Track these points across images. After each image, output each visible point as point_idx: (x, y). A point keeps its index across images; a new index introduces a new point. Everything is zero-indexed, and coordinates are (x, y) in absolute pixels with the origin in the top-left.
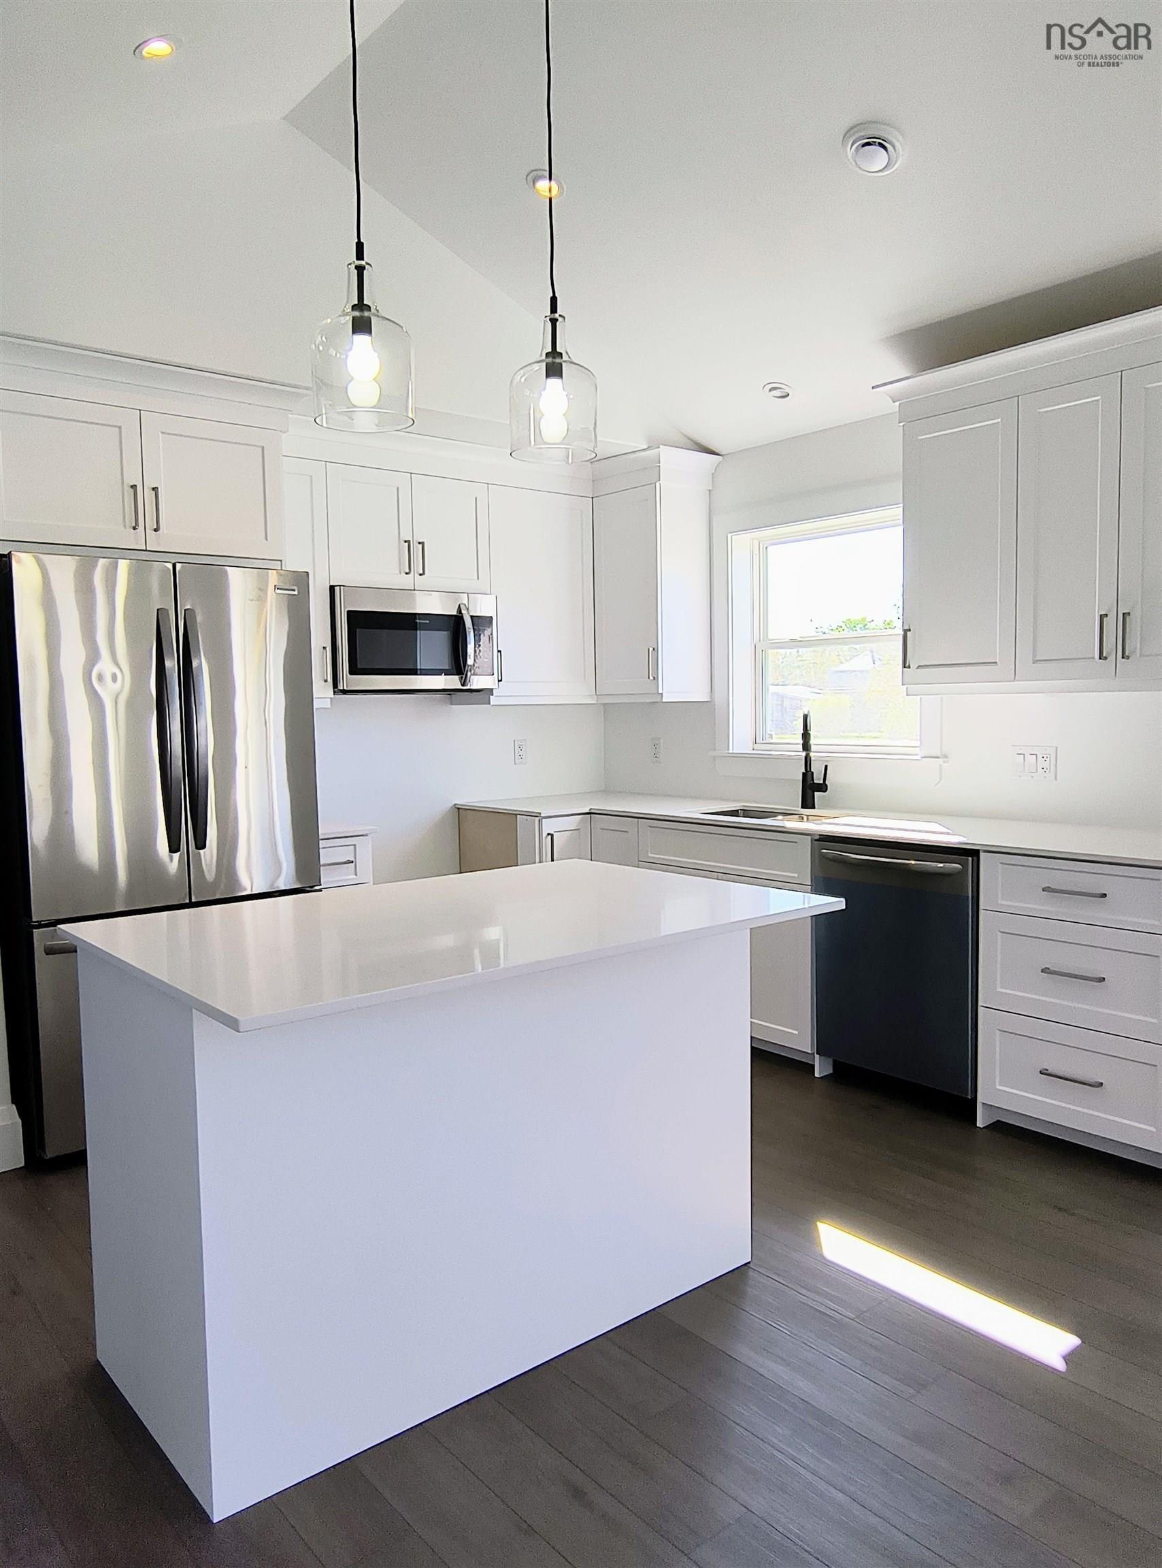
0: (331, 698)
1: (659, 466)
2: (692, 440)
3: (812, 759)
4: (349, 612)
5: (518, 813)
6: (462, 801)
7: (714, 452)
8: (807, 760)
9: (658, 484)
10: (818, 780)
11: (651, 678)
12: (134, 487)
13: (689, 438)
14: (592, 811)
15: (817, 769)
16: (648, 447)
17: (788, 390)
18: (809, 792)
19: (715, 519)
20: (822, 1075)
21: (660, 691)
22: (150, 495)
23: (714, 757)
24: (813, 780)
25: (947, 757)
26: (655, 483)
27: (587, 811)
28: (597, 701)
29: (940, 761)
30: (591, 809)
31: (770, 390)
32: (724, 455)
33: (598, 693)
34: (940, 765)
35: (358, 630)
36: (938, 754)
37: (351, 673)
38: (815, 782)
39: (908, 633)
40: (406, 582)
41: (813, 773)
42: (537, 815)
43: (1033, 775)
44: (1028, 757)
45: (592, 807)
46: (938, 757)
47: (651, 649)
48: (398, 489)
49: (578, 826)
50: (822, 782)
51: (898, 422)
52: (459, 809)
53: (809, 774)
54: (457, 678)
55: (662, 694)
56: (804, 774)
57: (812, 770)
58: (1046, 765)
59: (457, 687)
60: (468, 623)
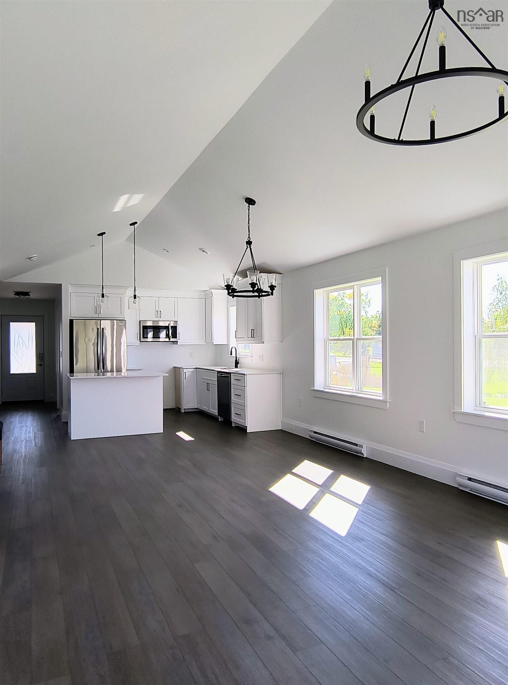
0: (139, 343)
1: (213, 293)
4: (143, 326)
5: (180, 368)
6: (175, 366)
8: (236, 357)
9: (212, 297)
11: (211, 339)
12: (96, 307)
15: (238, 359)
16: (208, 290)
18: (236, 364)
19: (228, 303)
20: (220, 420)
21: (213, 342)
27: (195, 368)
28: (207, 344)
33: (206, 342)
35: (145, 330)
37: (143, 338)
40: (157, 319)
42: (182, 368)
47: (211, 333)
48: (156, 301)
49: (193, 371)
50: (238, 362)
53: (236, 360)
54: (168, 339)
59: (168, 341)
60: (170, 327)
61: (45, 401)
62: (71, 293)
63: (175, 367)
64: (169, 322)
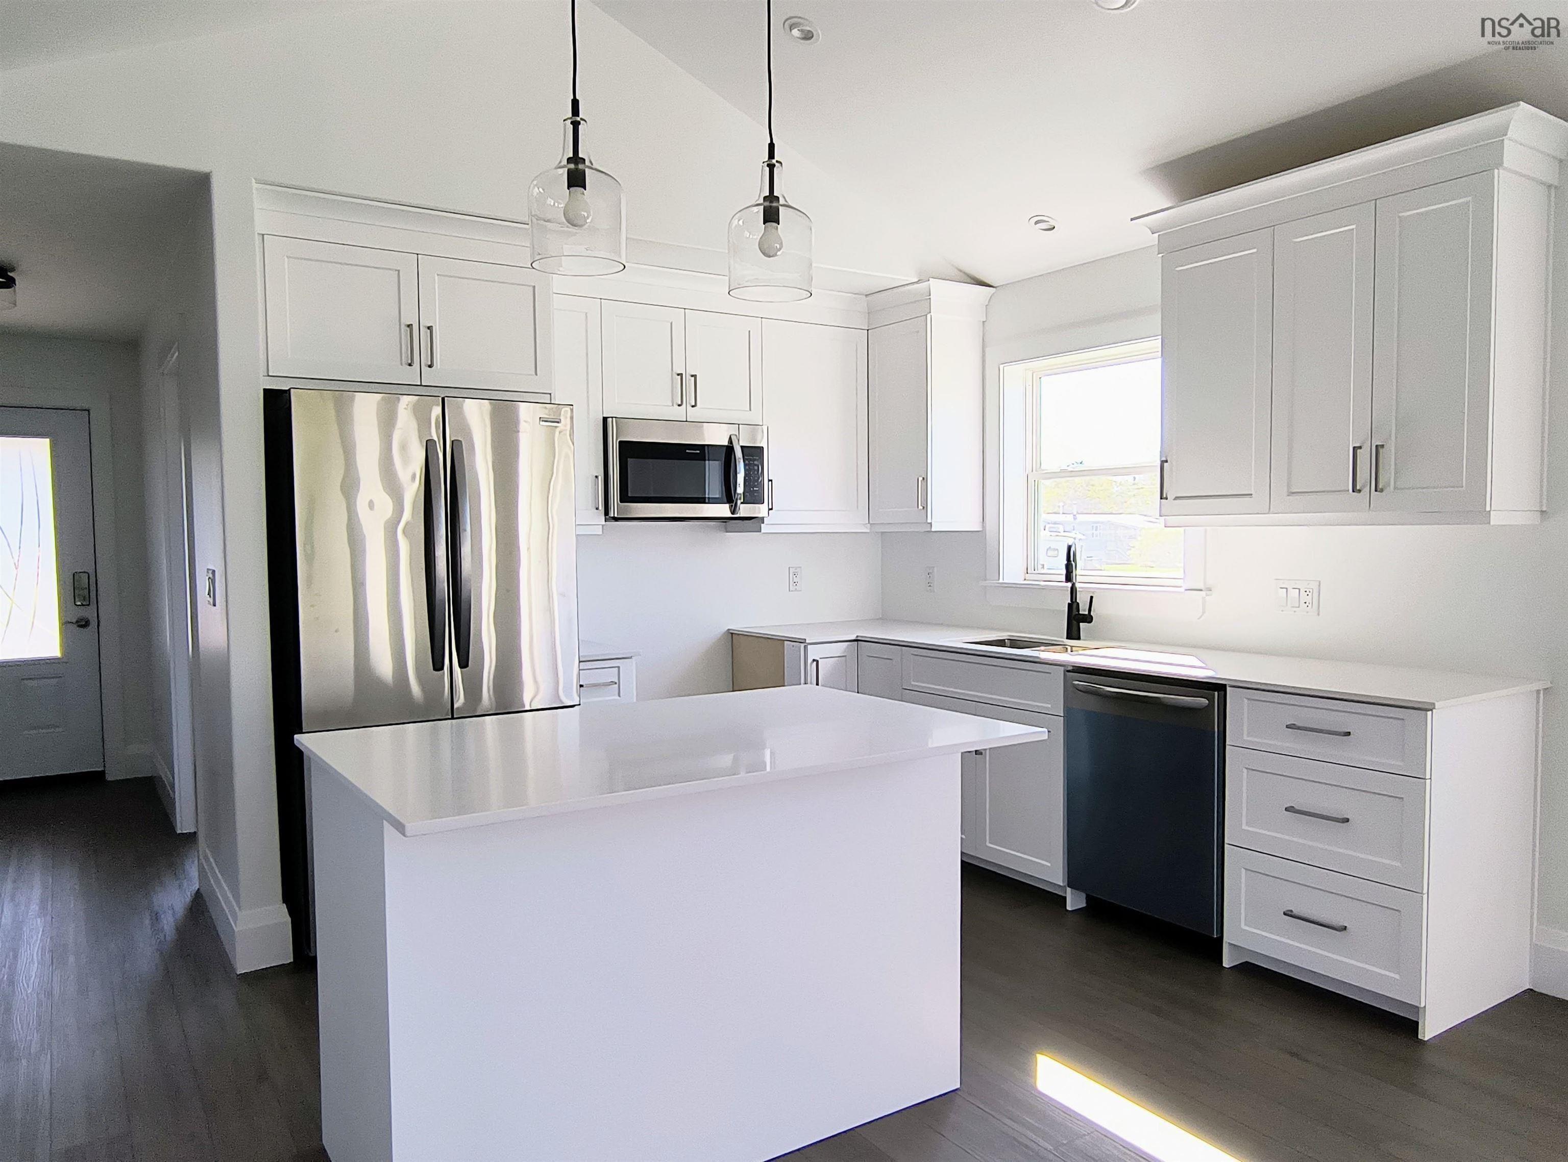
0: (603, 526)
1: (930, 299)
2: (965, 273)
3: (1078, 589)
4: (621, 442)
5: (784, 639)
6: (737, 626)
7: (985, 283)
8: (1073, 591)
9: (929, 316)
10: (1084, 611)
11: (920, 507)
12: (410, 326)
13: (961, 271)
14: (859, 638)
15: (1082, 600)
16: (919, 281)
17: (1052, 223)
18: (1075, 622)
19: (987, 350)
20: (1074, 909)
21: (929, 521)
22: (424, 333)
23: (986, 587)
24: (1078, 610)
25: (1211, 590)
26: (926, 315)
27: (853, 637)
28: (871, 529)
29: (1203, 593)
30: (857, 636)
31: (1036, 223)
32: (998, 286)
33: (871, 522)
34: (1204, 598)
35: (628, 461)
36: (1201, 586)
37: (620, 501)
38: (1080, 613)
39: (1165, 464)
40: (679, 413)
41: (1078, 604)
42: (802, 641)
43: (1295, 609)
44: (1290, 590)
45: (859, 635)
46: (1201, 590)
47: (921, 479)
48: (671, 323)
49: (844, 653)
50: (1087, 613)
51: (1157, 253)
52: (732, 634)
53: (1075, 605)
54: (727, 506)
55: (931, 523)
56: (1070, 606)
57: (1078, 601)
58: (1308, 599)
59: (729, 515)
60: (738, 453)
61: (109, 778)
62: (265, 236)
63: (732, 635)
64: (733, 430)
